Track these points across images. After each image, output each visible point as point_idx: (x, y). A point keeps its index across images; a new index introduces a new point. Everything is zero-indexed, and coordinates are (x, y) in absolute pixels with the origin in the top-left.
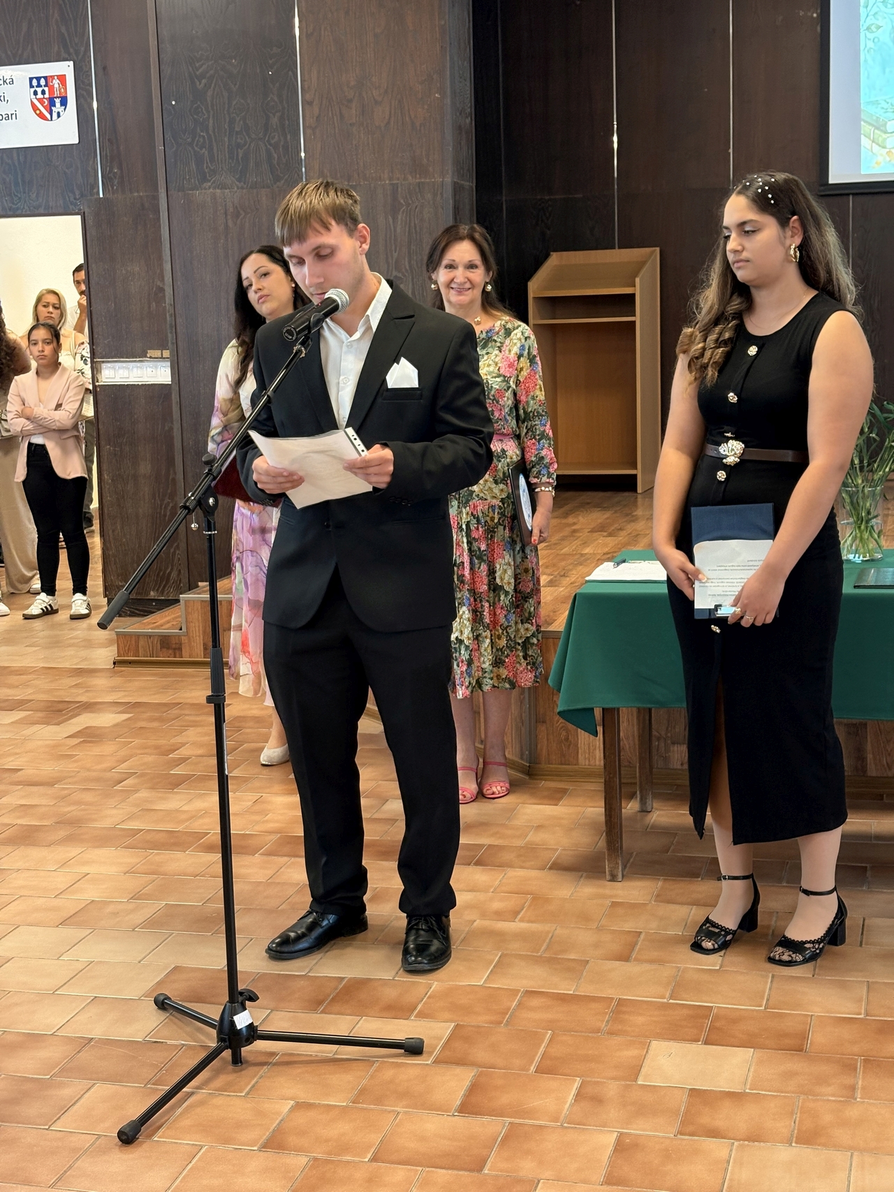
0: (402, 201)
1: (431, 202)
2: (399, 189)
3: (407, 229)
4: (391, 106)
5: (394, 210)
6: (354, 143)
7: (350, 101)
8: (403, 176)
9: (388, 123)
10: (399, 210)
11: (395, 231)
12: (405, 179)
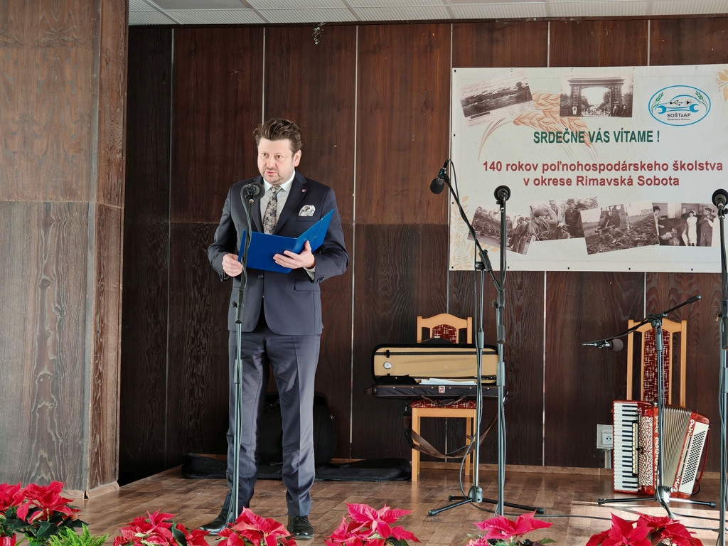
0: (53, 218)
1: (78, 220)
2: (52, 208)
3: (56, 241)
4: (48, 139)
5: (46, 225)
6: (16, 167)
7: (15, 133)
8: (55, 197)
9: (45, 153)
10: (51, 224)
11: (46, 241)
12: (57, 199)
